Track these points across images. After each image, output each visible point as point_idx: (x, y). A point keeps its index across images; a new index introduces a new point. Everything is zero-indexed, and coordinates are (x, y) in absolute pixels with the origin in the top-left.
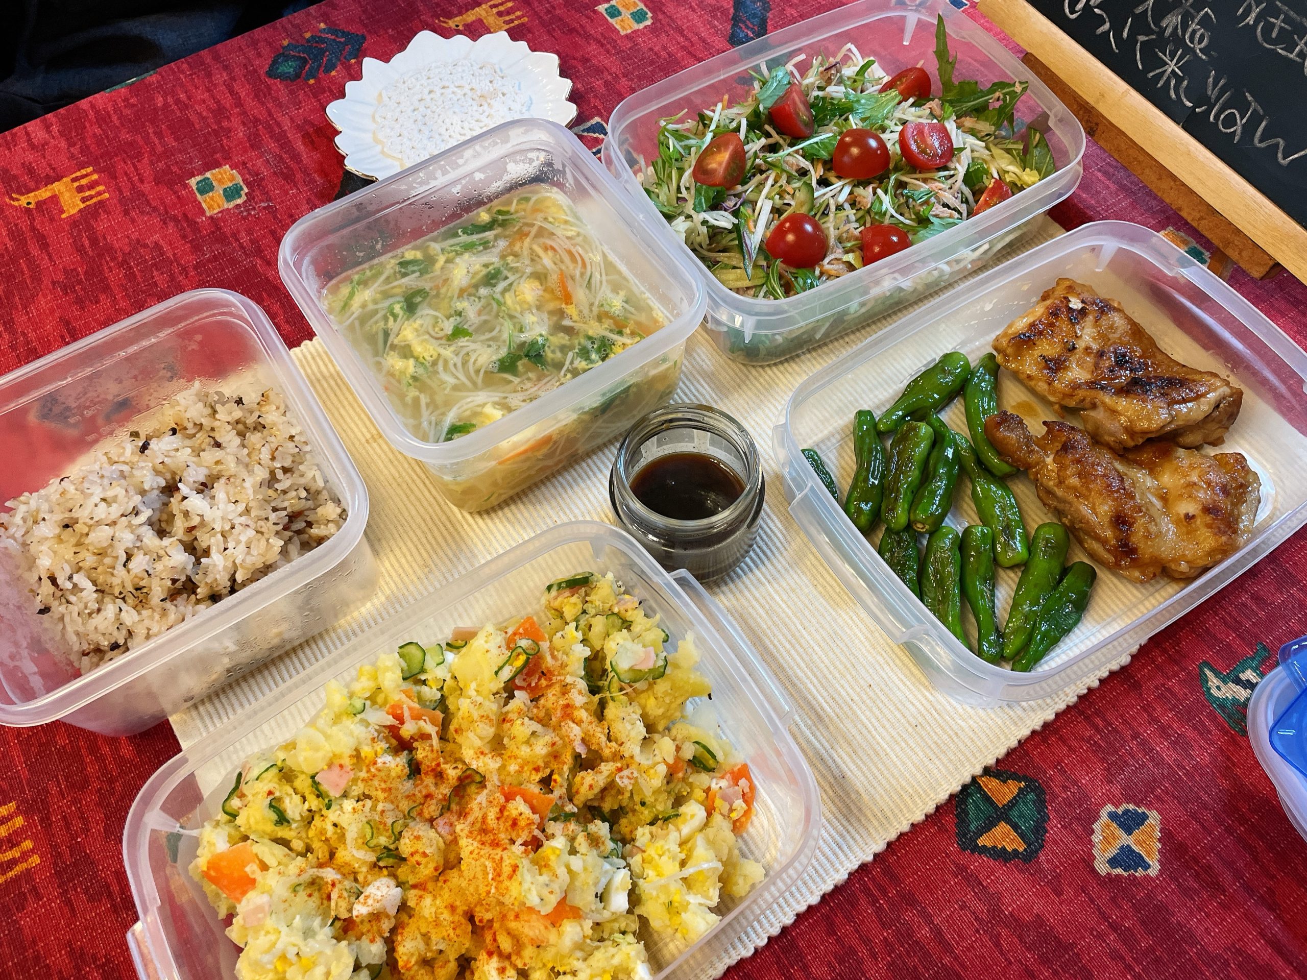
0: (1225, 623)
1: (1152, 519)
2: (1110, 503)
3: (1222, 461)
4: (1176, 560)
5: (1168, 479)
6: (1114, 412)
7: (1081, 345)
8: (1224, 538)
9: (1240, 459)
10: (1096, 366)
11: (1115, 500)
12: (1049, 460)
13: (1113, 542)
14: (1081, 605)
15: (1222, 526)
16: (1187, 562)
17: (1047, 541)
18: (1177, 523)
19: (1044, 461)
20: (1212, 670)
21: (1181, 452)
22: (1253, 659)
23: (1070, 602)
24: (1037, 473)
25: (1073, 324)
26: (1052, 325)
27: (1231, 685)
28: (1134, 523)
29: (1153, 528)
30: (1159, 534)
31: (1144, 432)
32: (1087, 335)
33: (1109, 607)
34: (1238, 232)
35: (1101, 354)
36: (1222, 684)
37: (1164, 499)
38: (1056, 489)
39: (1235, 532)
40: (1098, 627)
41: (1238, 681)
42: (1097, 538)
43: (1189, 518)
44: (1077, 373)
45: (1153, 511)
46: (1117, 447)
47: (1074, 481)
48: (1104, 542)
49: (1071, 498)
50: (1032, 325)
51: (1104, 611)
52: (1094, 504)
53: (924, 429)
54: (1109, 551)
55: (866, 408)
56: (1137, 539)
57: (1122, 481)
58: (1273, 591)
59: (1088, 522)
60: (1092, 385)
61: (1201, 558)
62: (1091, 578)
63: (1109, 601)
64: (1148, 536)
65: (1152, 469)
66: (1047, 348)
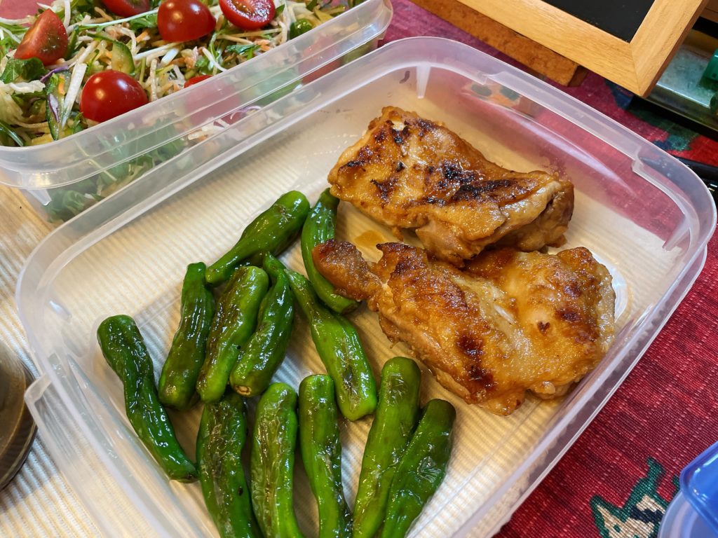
0: (608, 441)
1: (503, 336)
2: (452, 324)
3: (565, 259)
4: (537, 381)
5: (515, 287)
6: (446, 223)
7: (408, 165)
8: (586, 346)
9: (585, 253)
10: (426, 182)
11: (456, 320)
12: (385, 286)
13: (463, 372)
14: (443, 455)
15: (581, 331)
16: (552, 381)
17: (393, 380)
18: (532, 335)
19: (380, 288)
20: (606, 505)
21: (523, 256)
22: (646, 480)
23: (428, 454)
24: (375, 302)
25: (398, 145)
26: (377, 149)
27: (631, 521)
28: (482, 345)
29: (505, 347)
30: (514, 353)
31: (479, 240)
32: (413, 154)
33: (478, 447)
34: (539, 46)
35: (430, 171)
36: (620, 523)
37: (514, 309)
38: (395, 317)
39: (596, 336)
40: (469, 477)
41: (637, 514)
42: (445, 369)
43: (544, 327)
44: (408, 191)
45: (504, 327)
46: (455, 260)
47: (410, 305)
48: (454, 374)
49: (411, 326)
50: (361, 152)
51: (473, 454)
52: (435, 329)
53: (254, 274)
54: (461, 383)
55: (197, 261)
56: (489, 363)
57: (462, 295)
58: (649, 392)
59: (431, 352)
60: (424, 201)
61: (565, 374)
62: (450, 416)
63: (476, 439)
64: (501, 357)
65: (496, 278)
66: (377, 172)
